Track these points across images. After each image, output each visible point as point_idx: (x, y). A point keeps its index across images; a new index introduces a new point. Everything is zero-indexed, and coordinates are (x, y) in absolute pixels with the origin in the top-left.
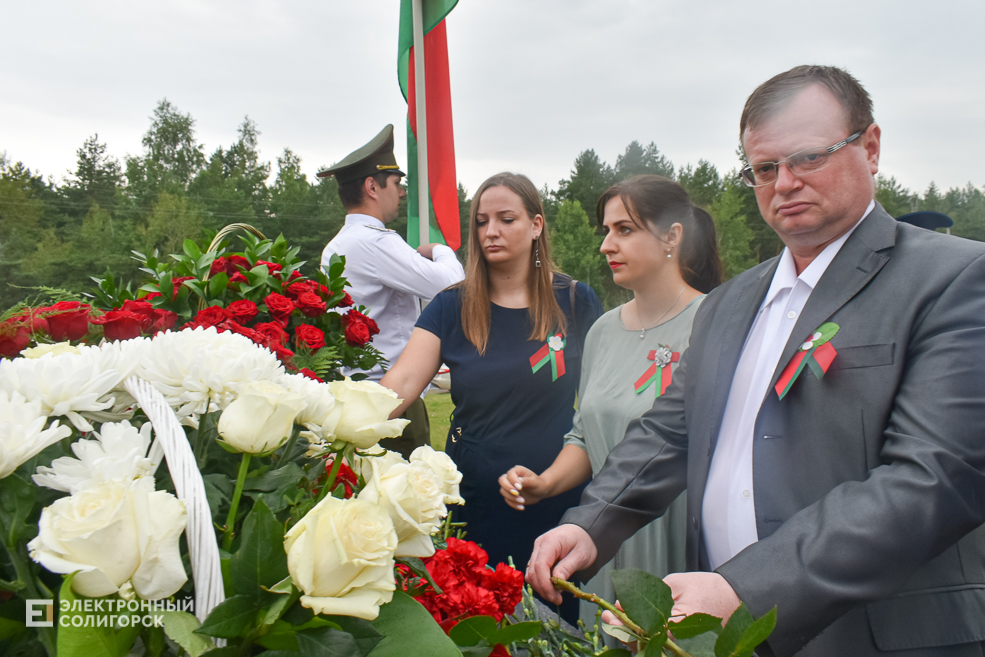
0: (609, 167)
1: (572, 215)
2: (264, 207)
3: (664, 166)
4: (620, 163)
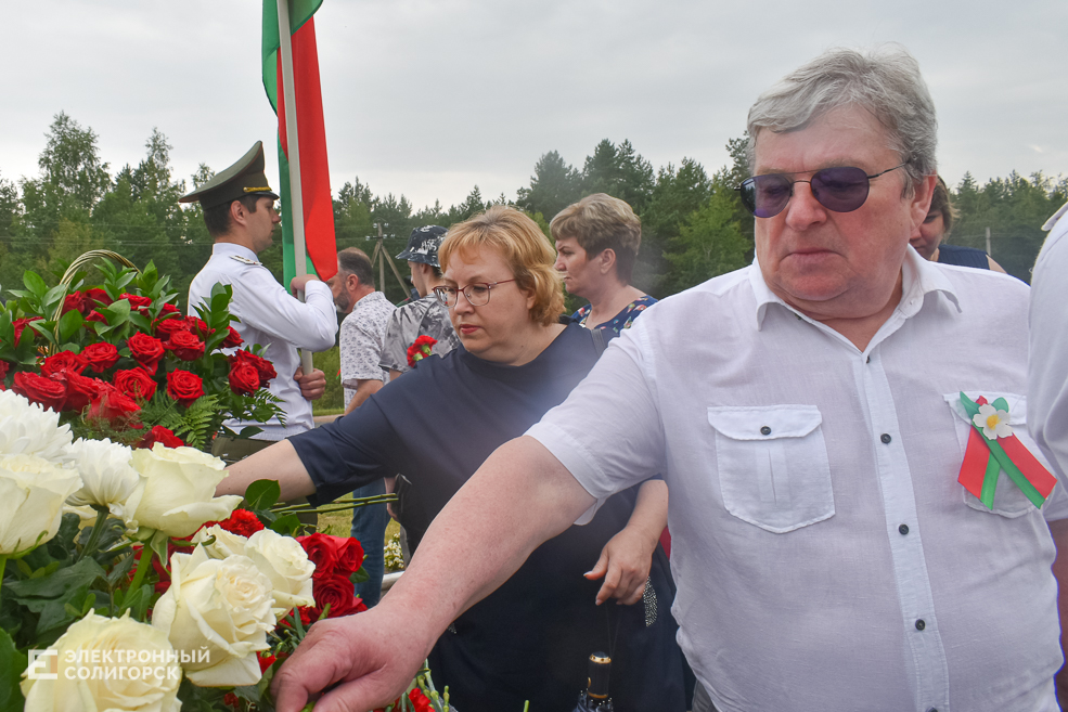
0: (576, 171)
2: (181, 232)
3: (641, 168)
4: (589, 166)
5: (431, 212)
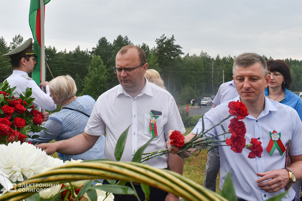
0: (111, 44)
1: (97, 61)
4: (115, 42)
5: (63, 52)
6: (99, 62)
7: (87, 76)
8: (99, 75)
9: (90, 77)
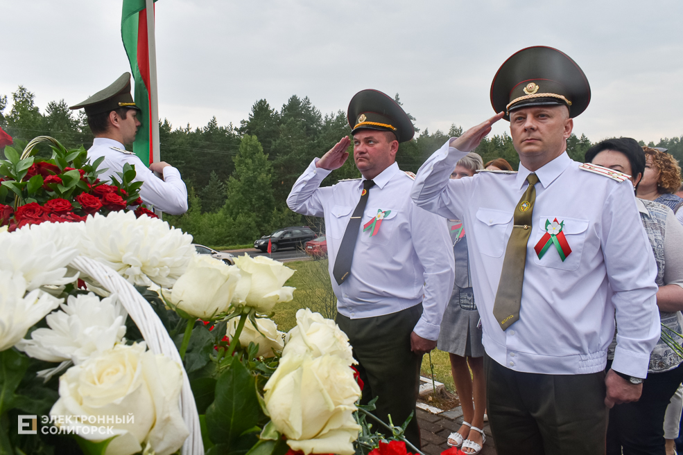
0: (277, 113)
1: (251, 145)
3: (314, 113)
4: (285, 110)
5: (184, 131)
6: (255, 147)
7: (232, 176)
8: (256, 173)
9: (237, 177)
